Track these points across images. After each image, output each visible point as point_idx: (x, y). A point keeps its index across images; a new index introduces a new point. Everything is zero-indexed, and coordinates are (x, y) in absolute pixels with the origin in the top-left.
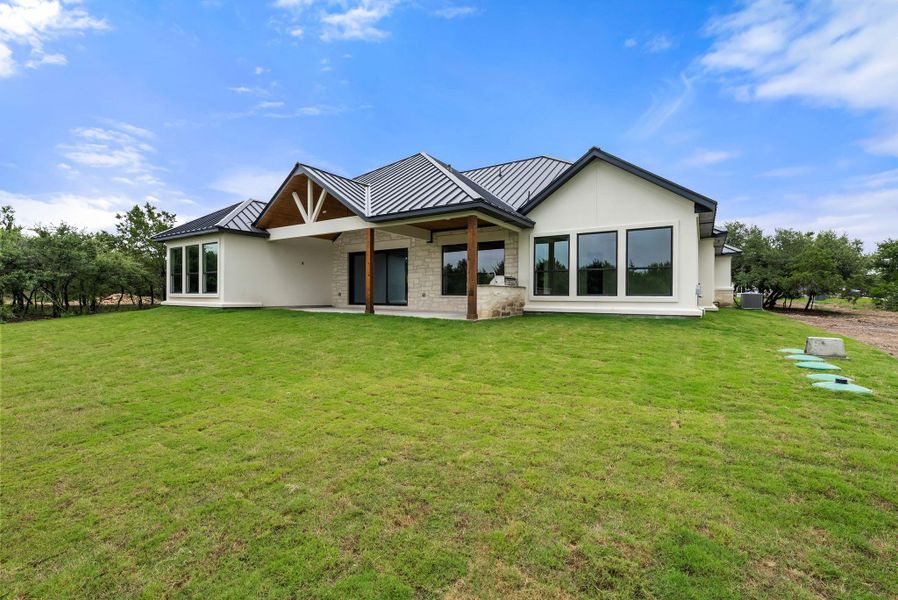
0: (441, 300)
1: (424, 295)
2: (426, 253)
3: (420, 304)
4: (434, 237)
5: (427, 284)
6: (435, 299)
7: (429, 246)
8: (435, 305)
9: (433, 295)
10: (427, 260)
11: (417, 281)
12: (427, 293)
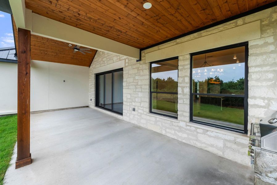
0: (148, 117)
1: (134, 110)
2: (136, 71)
3: (132, 117)
4: (143, 54)
5: (137, 99)
6: (143, 116)
7: (138, 65)
8: (143, 121)
9: (142, 112)
10: (137, 78)
11: (129, 96)
12: (136, 109)
